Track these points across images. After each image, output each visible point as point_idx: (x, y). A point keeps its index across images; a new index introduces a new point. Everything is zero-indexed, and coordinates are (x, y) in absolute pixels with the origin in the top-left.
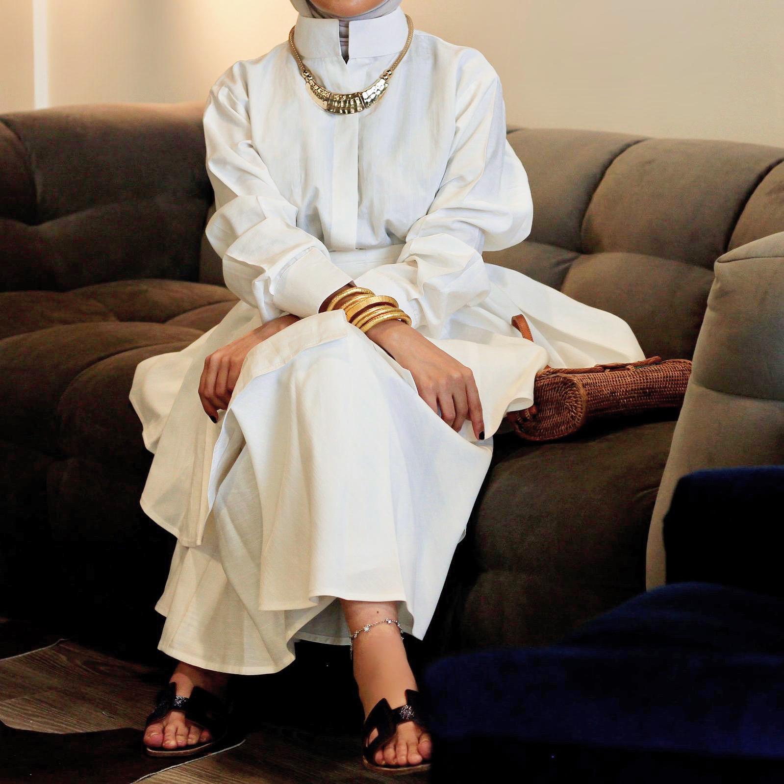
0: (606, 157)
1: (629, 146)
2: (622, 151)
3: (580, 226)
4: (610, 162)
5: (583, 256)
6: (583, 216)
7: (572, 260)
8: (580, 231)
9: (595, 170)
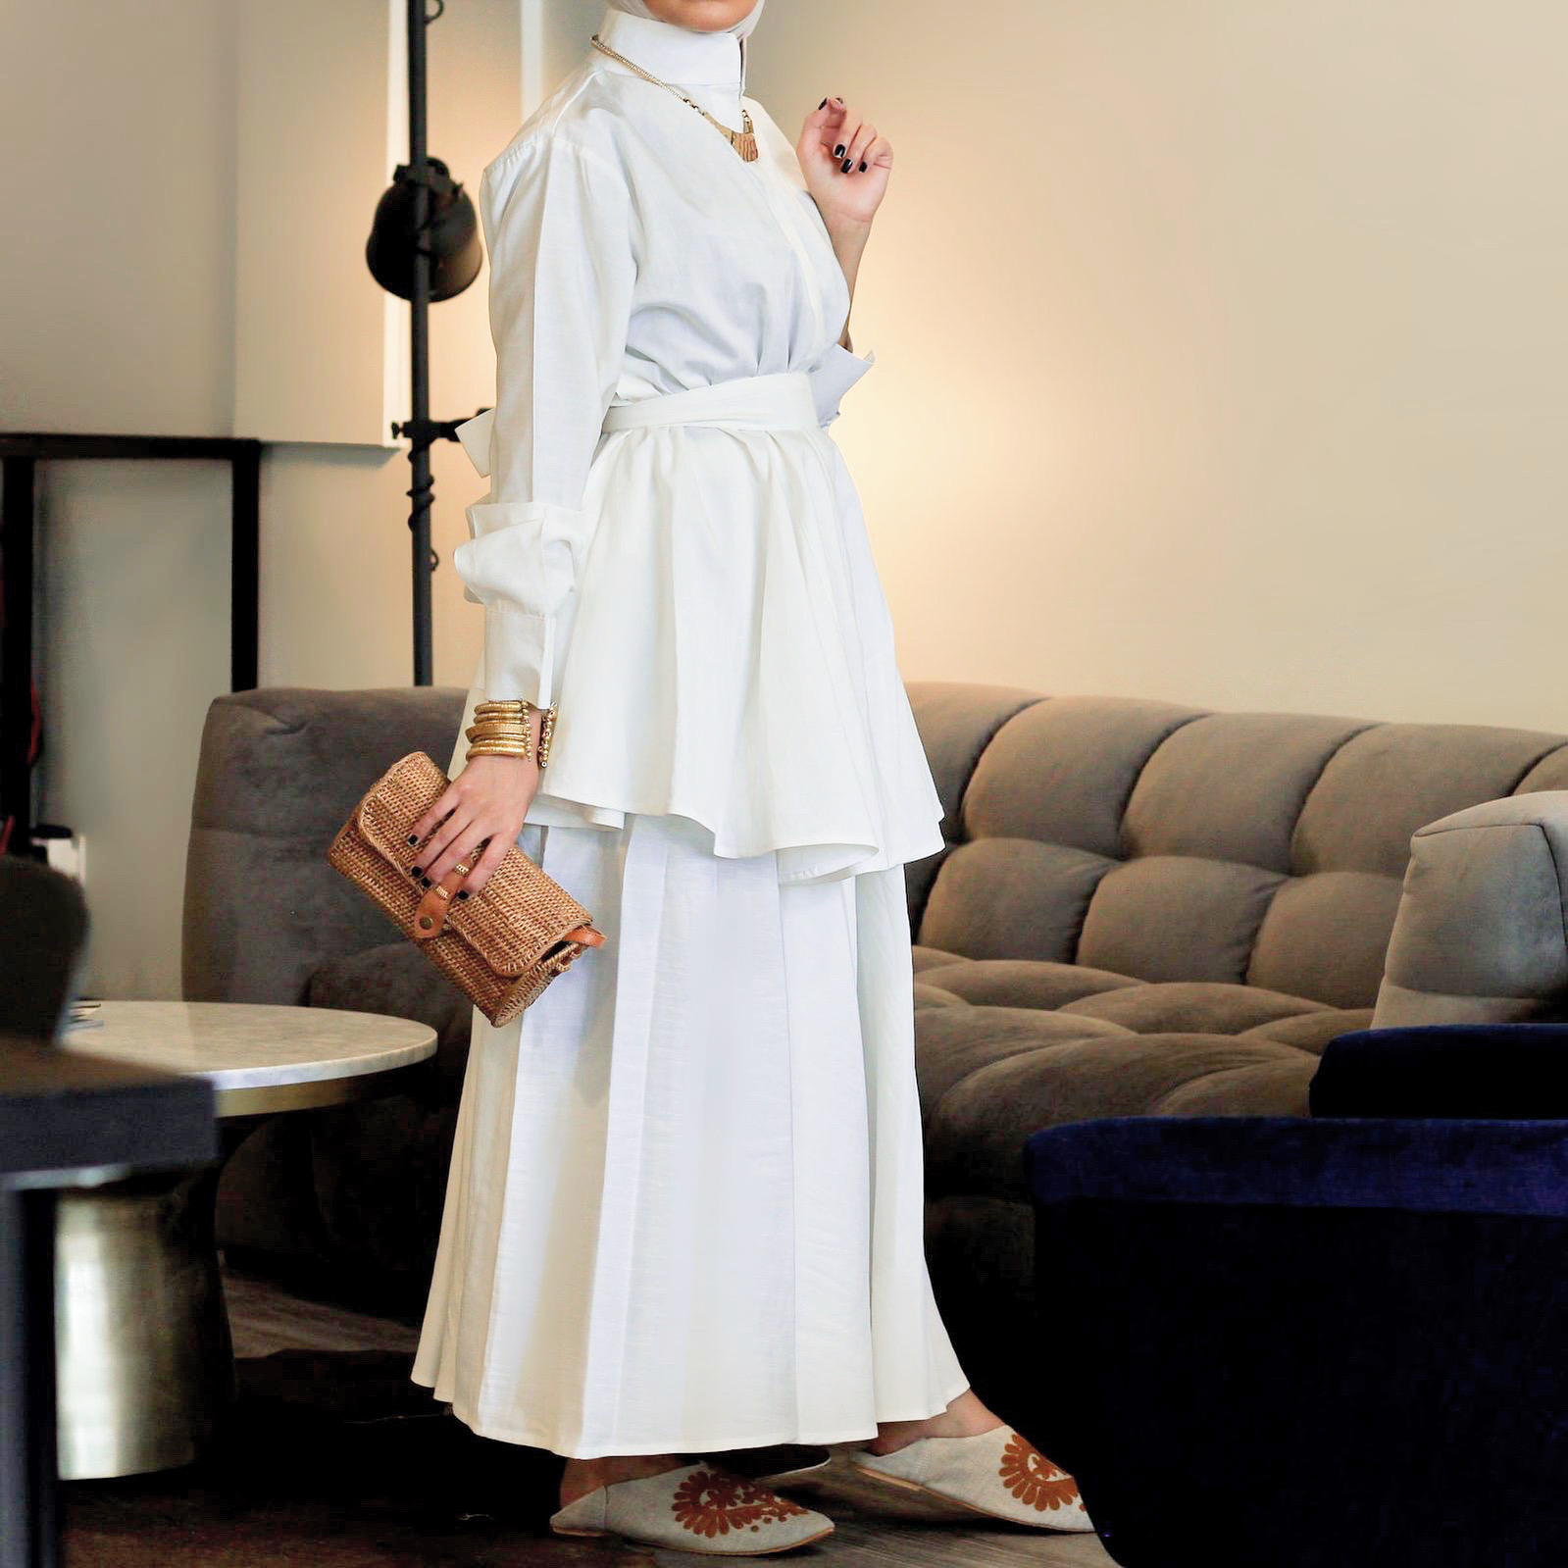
0: (1327, 748)
1: (1358, 732)
2: (1348, 739)
3: (1290, 839)
4: (1333, 754)
5: (1293, 880)
6: (1293, 827)
7: (1277, 884)
8: (1290, 846)
9: (1314, 765)
